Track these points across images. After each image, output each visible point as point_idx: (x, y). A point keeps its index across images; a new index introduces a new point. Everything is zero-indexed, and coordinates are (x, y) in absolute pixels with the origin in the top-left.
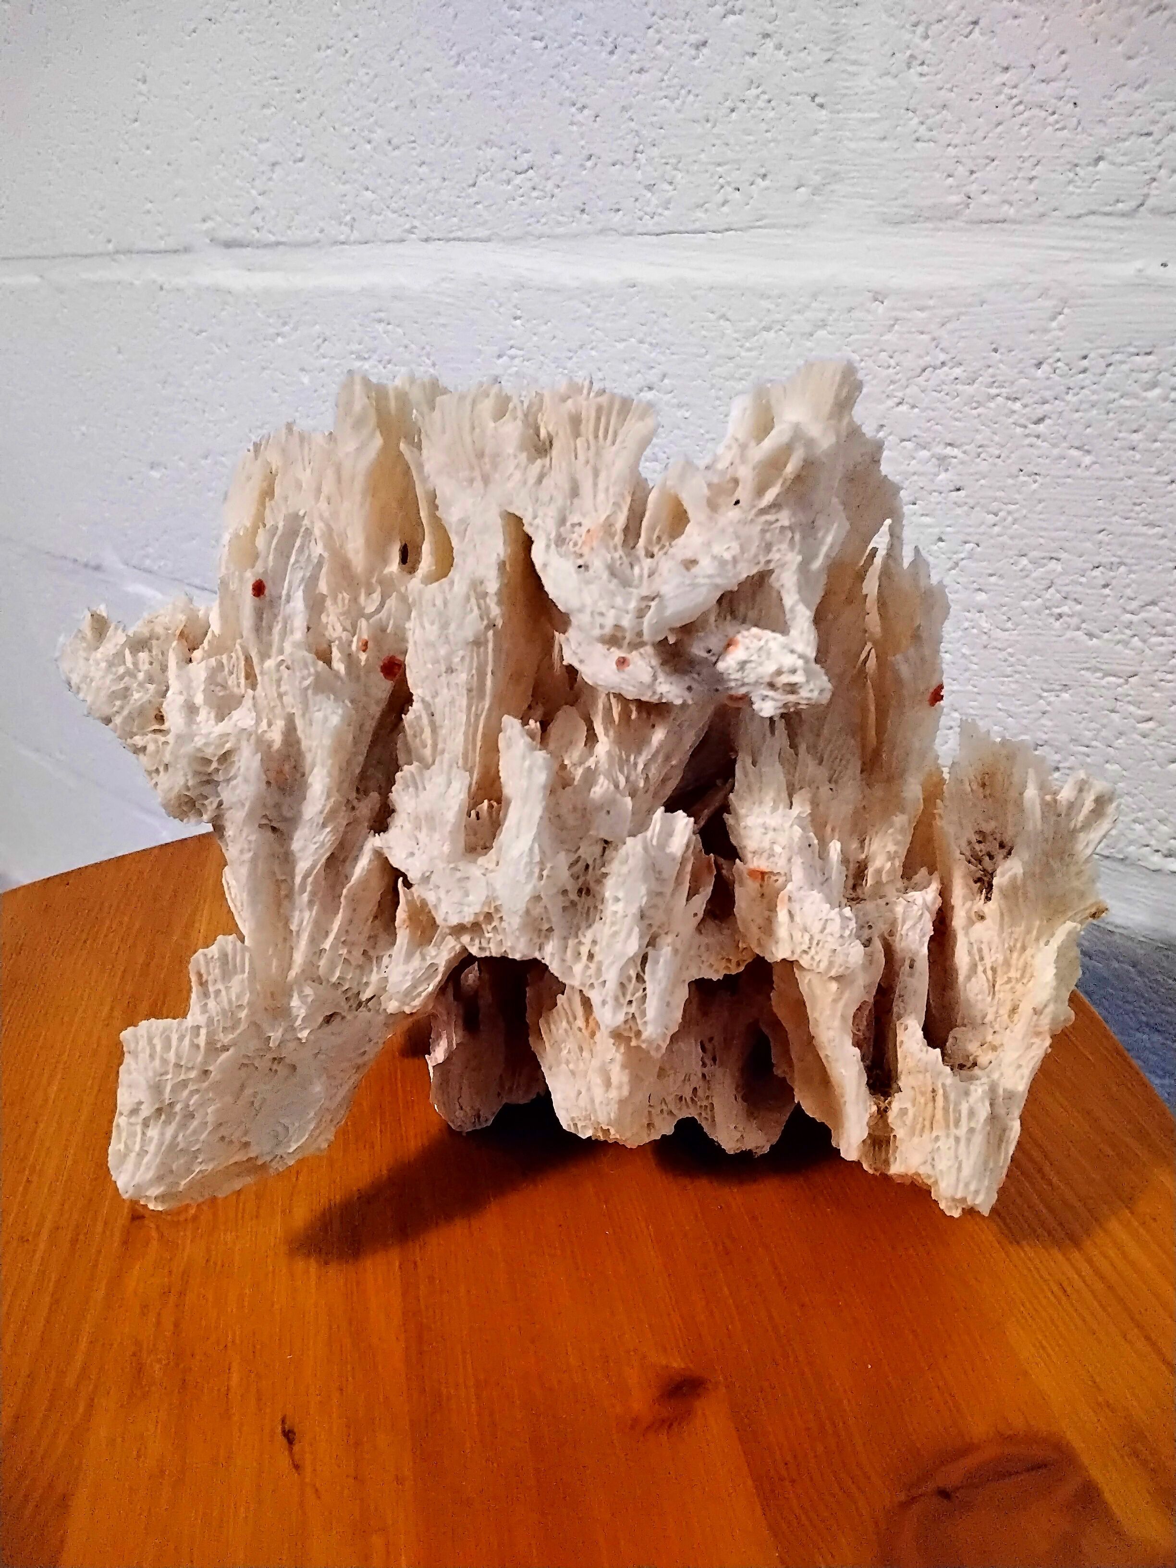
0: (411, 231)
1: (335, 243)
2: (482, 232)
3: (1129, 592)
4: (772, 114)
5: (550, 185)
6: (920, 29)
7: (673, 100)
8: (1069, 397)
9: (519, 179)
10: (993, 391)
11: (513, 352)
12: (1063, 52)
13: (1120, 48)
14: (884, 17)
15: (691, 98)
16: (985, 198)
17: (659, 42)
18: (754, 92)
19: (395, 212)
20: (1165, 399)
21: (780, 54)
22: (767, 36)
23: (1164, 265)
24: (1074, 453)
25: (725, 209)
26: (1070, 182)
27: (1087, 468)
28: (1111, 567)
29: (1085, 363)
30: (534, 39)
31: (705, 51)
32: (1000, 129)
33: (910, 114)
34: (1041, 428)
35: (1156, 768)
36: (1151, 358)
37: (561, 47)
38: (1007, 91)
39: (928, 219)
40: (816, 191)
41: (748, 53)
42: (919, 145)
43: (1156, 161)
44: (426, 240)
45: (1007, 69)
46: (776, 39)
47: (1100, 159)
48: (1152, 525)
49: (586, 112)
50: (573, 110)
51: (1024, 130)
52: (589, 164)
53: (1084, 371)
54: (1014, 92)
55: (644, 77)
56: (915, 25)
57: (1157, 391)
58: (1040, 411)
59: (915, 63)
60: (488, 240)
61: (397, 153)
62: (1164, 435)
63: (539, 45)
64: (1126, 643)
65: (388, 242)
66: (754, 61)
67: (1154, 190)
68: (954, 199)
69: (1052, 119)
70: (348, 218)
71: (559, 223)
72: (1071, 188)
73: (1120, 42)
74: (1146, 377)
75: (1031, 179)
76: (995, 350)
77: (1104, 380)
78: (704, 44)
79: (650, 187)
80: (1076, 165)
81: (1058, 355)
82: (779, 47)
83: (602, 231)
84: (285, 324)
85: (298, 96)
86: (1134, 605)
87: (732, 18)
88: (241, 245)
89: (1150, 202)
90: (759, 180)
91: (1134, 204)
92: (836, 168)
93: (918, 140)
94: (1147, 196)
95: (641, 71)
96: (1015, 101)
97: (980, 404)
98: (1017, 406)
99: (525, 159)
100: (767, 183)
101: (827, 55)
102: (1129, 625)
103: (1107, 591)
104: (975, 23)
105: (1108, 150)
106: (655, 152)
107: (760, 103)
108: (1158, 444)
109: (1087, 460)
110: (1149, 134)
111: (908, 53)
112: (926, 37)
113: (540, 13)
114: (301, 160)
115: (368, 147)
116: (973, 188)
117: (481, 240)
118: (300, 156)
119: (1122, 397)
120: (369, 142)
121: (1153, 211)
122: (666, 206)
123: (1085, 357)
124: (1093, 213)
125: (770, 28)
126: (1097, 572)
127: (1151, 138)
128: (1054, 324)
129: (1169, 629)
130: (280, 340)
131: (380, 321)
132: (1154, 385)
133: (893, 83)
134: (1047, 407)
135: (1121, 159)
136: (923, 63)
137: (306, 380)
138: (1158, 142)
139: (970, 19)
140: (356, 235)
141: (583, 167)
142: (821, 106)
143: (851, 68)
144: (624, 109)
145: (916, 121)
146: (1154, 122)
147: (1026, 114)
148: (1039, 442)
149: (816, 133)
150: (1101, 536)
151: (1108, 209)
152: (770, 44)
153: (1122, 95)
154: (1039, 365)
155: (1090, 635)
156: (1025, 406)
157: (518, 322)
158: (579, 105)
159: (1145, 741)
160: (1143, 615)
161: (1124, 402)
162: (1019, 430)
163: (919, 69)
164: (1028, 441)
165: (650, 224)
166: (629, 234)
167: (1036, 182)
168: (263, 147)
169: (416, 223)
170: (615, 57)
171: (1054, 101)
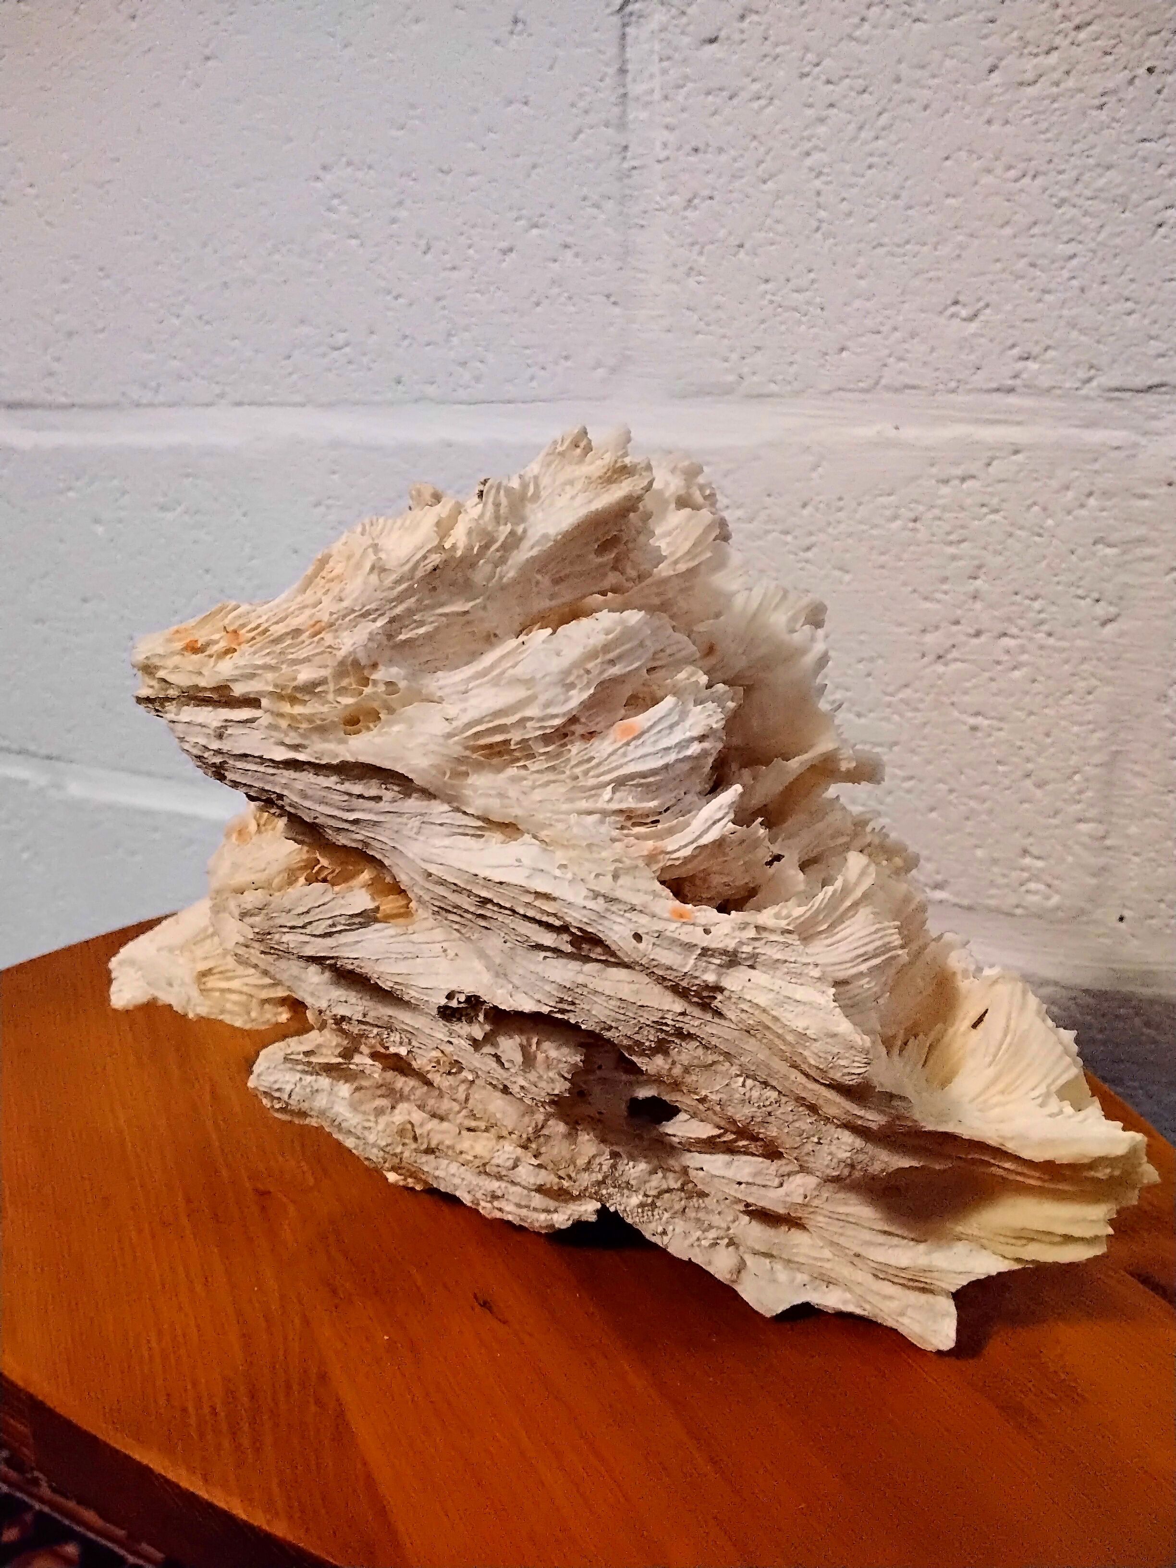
0: (222, 396)
1: (138, 405)
2: (298, 398)
3: (886, 679)
4: (572, 309)
5: (365, 360)
6: (697, 248)
7: (482, 294)
8: (830, 530)
9: (336, 354)
10: (769, 527)
11: (330, 502)
12: (810, 271)
13: (854, 271)
14: (666, 238)
15: (500, 293)
16: (755, 379)
17: (470, 247)
18: (555, 290)
19: (203, 378)
20: (904, 529)
21: (579, 261)
22: (566, 246)
23: (897, 428)
24: (837, 573)
25: (534, 384)
26: (822, 366)
27: (849, 583)
28: (872, 660)
29: (841, 503)
30: (351, 237)
31: (513, 255)
32: (763, 326)
33: (691, 313)
34: (809, 555)
35: (919, 817)
36: (892, 498)
37: (376, 245)
38: (769, 297)
39: (709, 394)
40: (613, 370)
41: (549, 259)
42: (700, 336)
43: (887, 352)
44: (239, 404)
45: (767, 281)
46: (575, 249)
47: (842, 349)
48: (900, 625)
49: (401, 300)
50: (389, 298)
51: (783, 328)
52: (406, 342)
53: (840, 509)
54: (773, 298)
55: (455, 275)
56: (693, 244)
57: (899, 523)
58: (808, 541)
59: (693, 273)
60: (303, 405)
61: (208, 328)
62: (905, 556)
63: (354, 242)
64: (887, 719)
65: (197, 405)
66: (556, 266)
67: (886, 371)
68: (731, 378)
69: (804, 319)
70: (153, 384)
71: (376, 393)
72: (822, 371)
73: (854, 266)
74: (888, 513)
75: (792, 363)
76: (769, 495)
77: (858, 516)
78: (511, 250)
79: (464, 364)
80: (826, 354)
81: (821, 498)
82: (577, 255)
83: (416, 401)
84: (78, 479)
85: (101, 274)
86: (891, 689)
87: (535, 231)
88: (32, 406)
89: (883, 382)
90: (563, 361)
91: (871, 382)
92: (628, 353)
93: (697, 333)
94: (880, 377)
95: (454, 268)
96: (775, 305)
97: (759, 538)
98: (789, 538)
99: (341, 338)
100: (569, 363)
101: (619, 264)
102: (889, 705)
103: (870, 679)
104: (741, 246)
105: (849, 344)
106: (466, 335)
107: (563, 299)
108: (901, 564)
109: (847, 578)
110: (879, 332)
111: (689, 265)
112: (701, 253)
113: (356, 215)
114: (103, 330)
115: (176, 322)
116: (746, 370)
117: (295, 405)
118: (100, 325)
119: (872, 528)
120: (178, 316)
121: (888, 388)
122: (478, 379)
123: (840, 499)
124: (840, 389)
125: (570, 240)
126: (861, 666)
127: (878, 336)
128: (814, 475)
129: (921, 706)
130: (71, 494)
131: (188, 475)
132: (895, 517)
133: (675, 288)
134: (813, 539)
135: (859, 350)
136: (700, 274)
137: (100, 529)
138: (886, 338)
139: (737, 243)
140: (161, 398)
141: (398, 345)
142: (615, 303)
143: (640, 275)
144: (438, 299)
145: (696, 317)
146: (882, 324)
147: (787, 314)
148: (808, 566)
149: (611, 324)
150: (862, 637)
151: (852, 386)
152: (569, 254)
153: (857, 303)
154: (804, 505)
155: (859, 715)
156: (796, 538)
157: (336, 477)
158: (394, 294)
159: (908, 796)
160: (901, 695)
161: (874, 532)
162: (792, 557)
163: (697, 278)
164: (800, 565)
165: (462, 394)
166: (443, 402)
167: (795, 366)
168: (58, 318)
169: (227, 389)
170: (429, 257)
171: (805, 307)
